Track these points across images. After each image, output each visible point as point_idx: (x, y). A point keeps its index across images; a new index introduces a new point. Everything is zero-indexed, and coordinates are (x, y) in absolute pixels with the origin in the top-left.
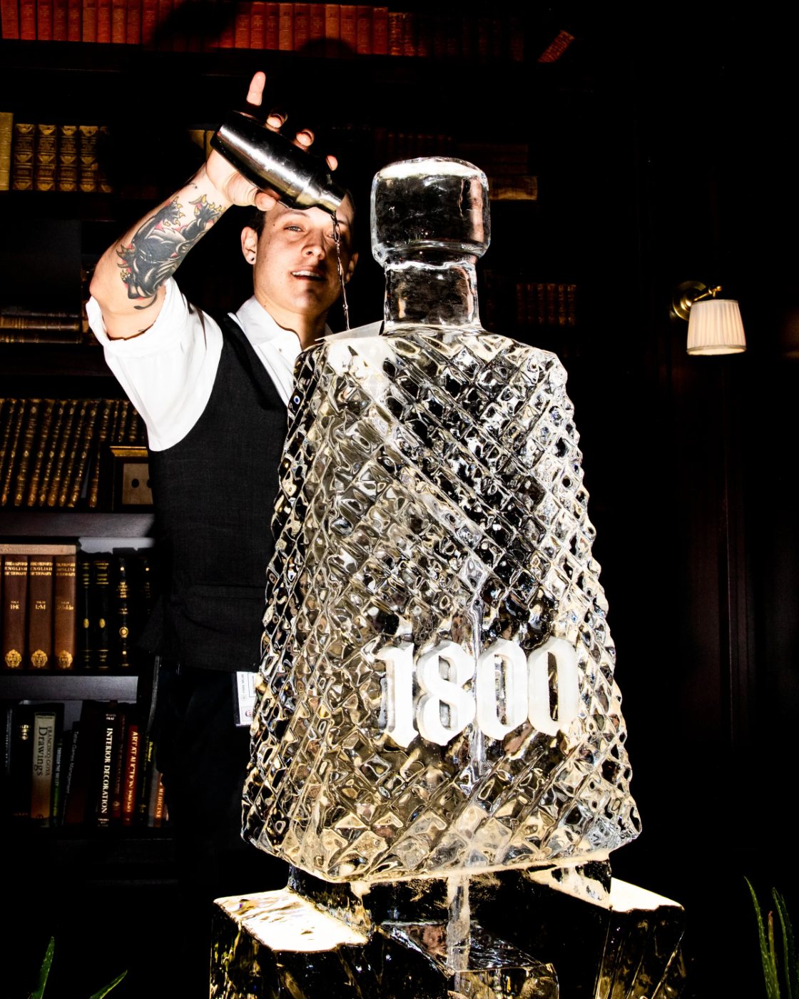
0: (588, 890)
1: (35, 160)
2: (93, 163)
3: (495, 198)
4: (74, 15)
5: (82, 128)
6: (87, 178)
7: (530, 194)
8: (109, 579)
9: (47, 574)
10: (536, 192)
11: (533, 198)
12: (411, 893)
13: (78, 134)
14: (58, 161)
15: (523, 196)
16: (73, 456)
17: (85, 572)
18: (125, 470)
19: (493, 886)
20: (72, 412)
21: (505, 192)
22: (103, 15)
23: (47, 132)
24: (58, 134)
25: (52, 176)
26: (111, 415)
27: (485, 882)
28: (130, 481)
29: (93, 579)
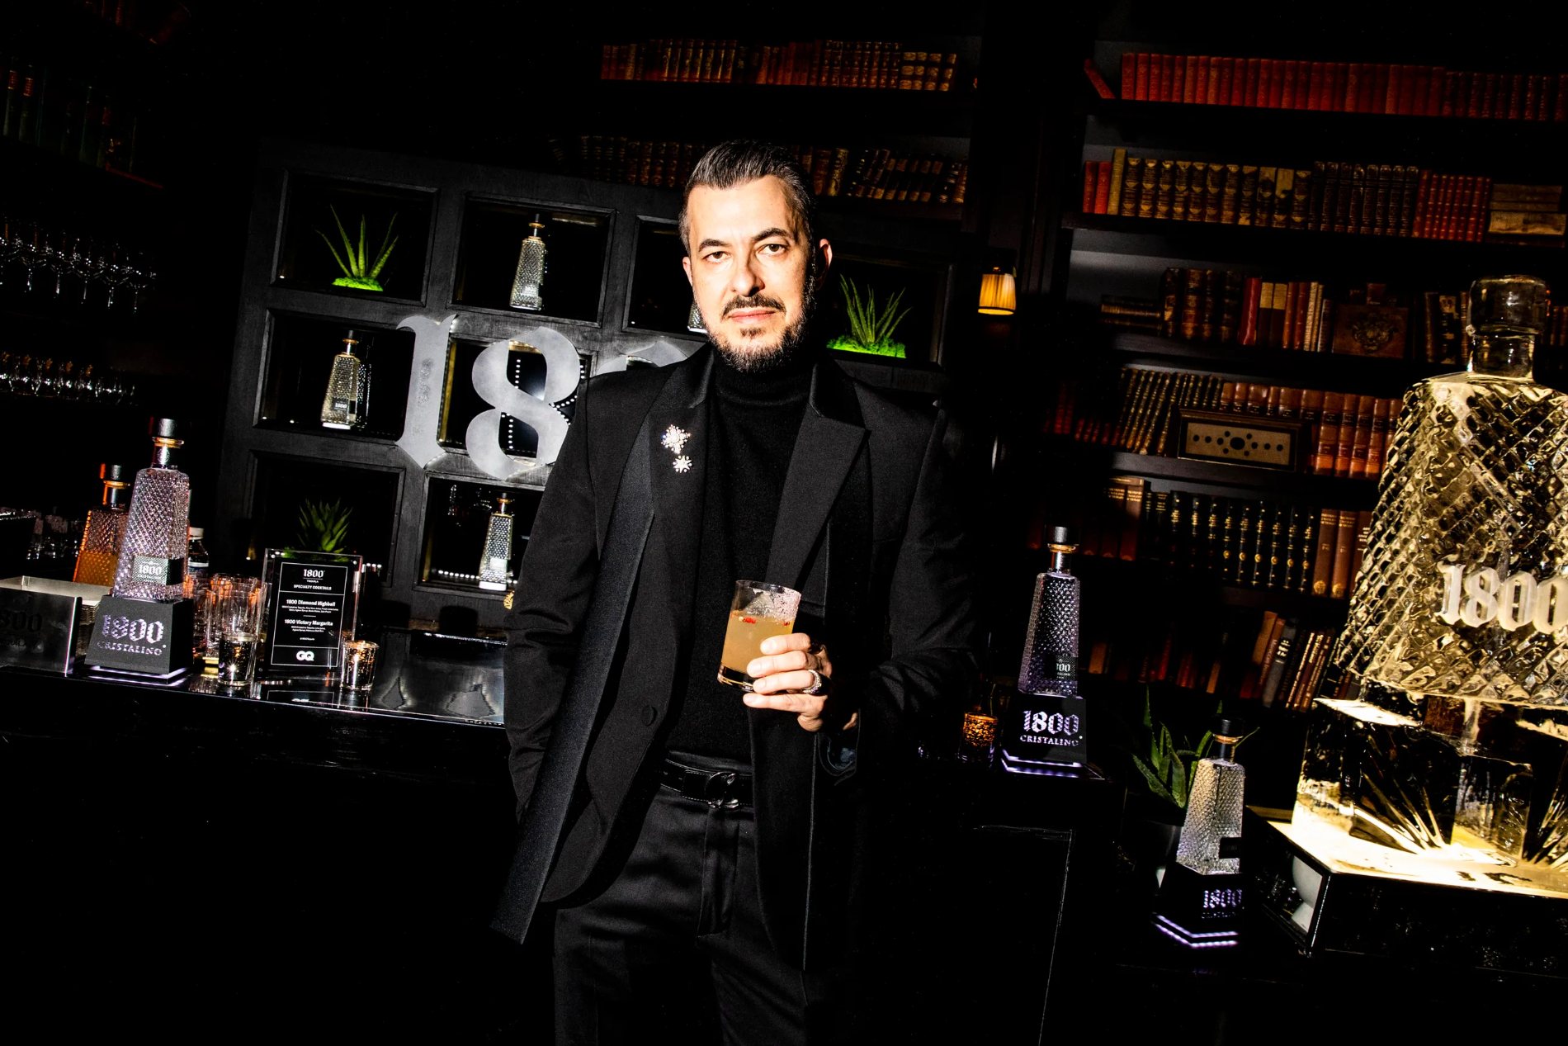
0: (1559, 731)
1: (1139, 187)
2: (1185, 190)
3: (1525, 233)
4: (1179, 72)
5: (1179, 163)
6: (1178, 202)
7: (1558, 229)
8: (1166, 507)
9: (1121, 498)
10: (1563, 229)
11: (1560, 233)
12: (1448, 705)
13: (1175, 167)
14: (1157, 188)
15: (1551, 231)
16: (1148, 413)
17: (1148, 499)
18: (1189, 428)
19: (1499, 711)
20: (1151, 380)
21: (1534, 228)
22: (1202, 73)
23: (1151, 165)
24: (1159, 166)
25: (1151, 200)
26: (1181, 384)
27: (1494, 708)
28: (1193, 436)
29: (1154, 506)
